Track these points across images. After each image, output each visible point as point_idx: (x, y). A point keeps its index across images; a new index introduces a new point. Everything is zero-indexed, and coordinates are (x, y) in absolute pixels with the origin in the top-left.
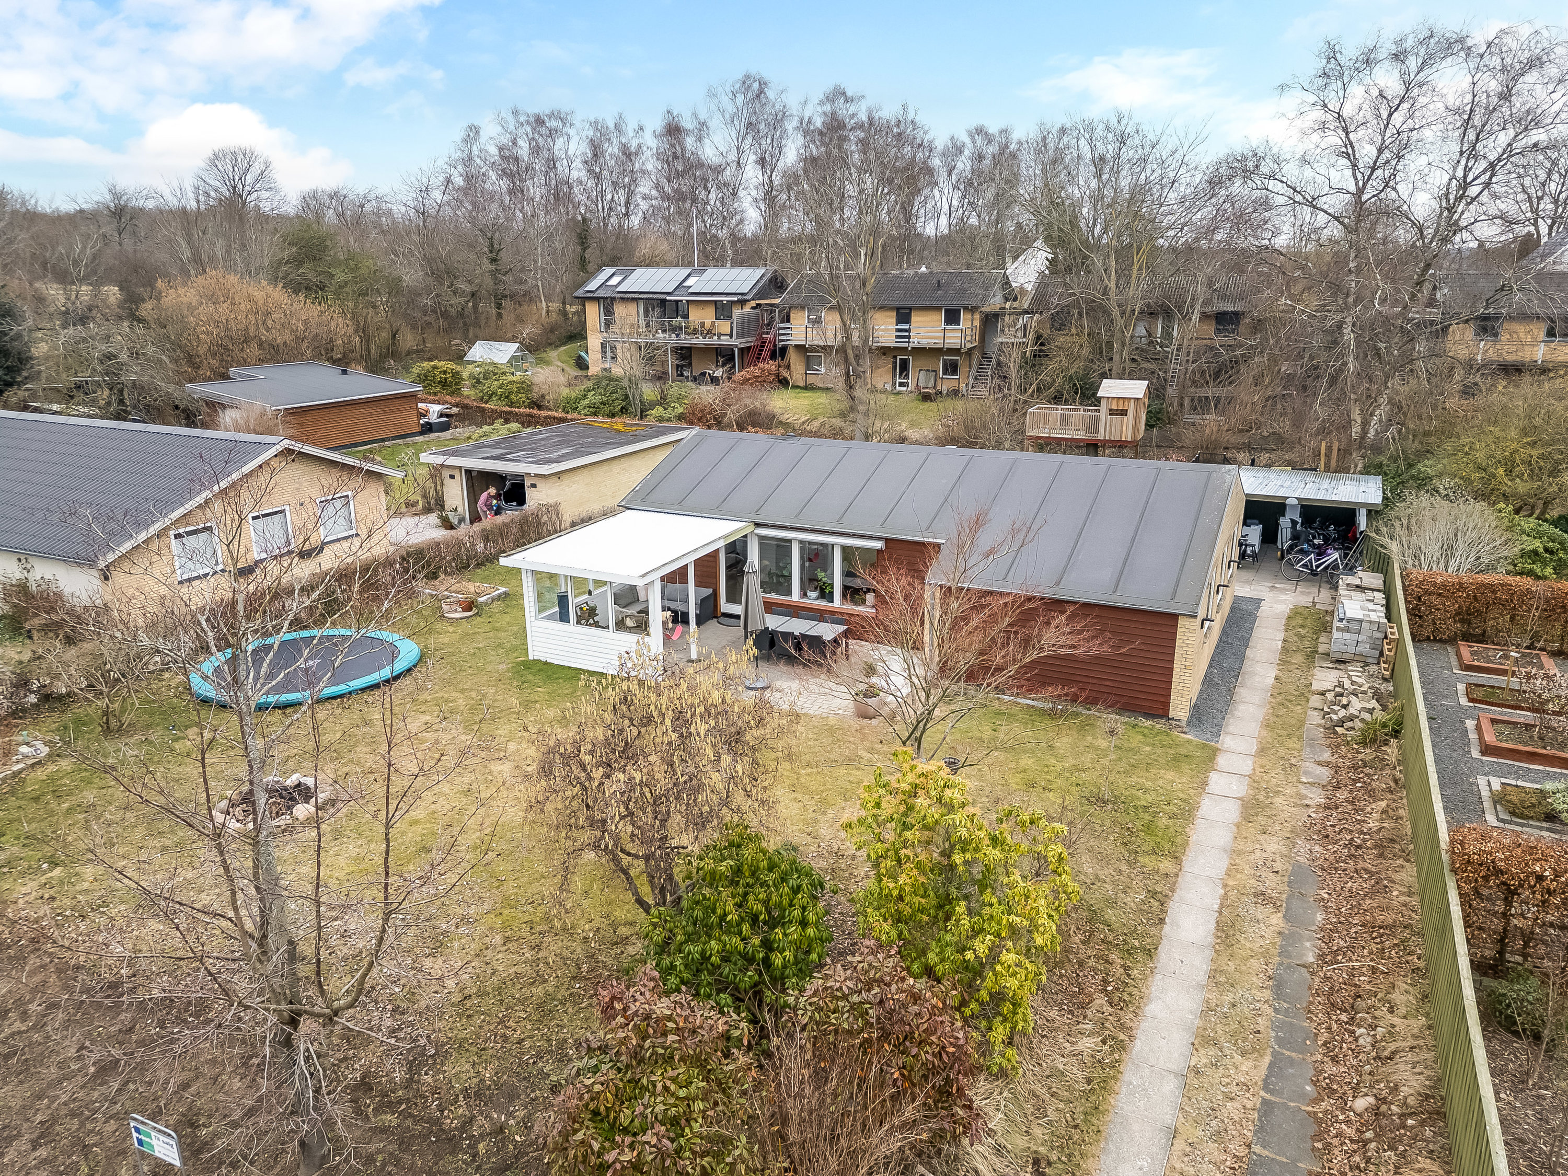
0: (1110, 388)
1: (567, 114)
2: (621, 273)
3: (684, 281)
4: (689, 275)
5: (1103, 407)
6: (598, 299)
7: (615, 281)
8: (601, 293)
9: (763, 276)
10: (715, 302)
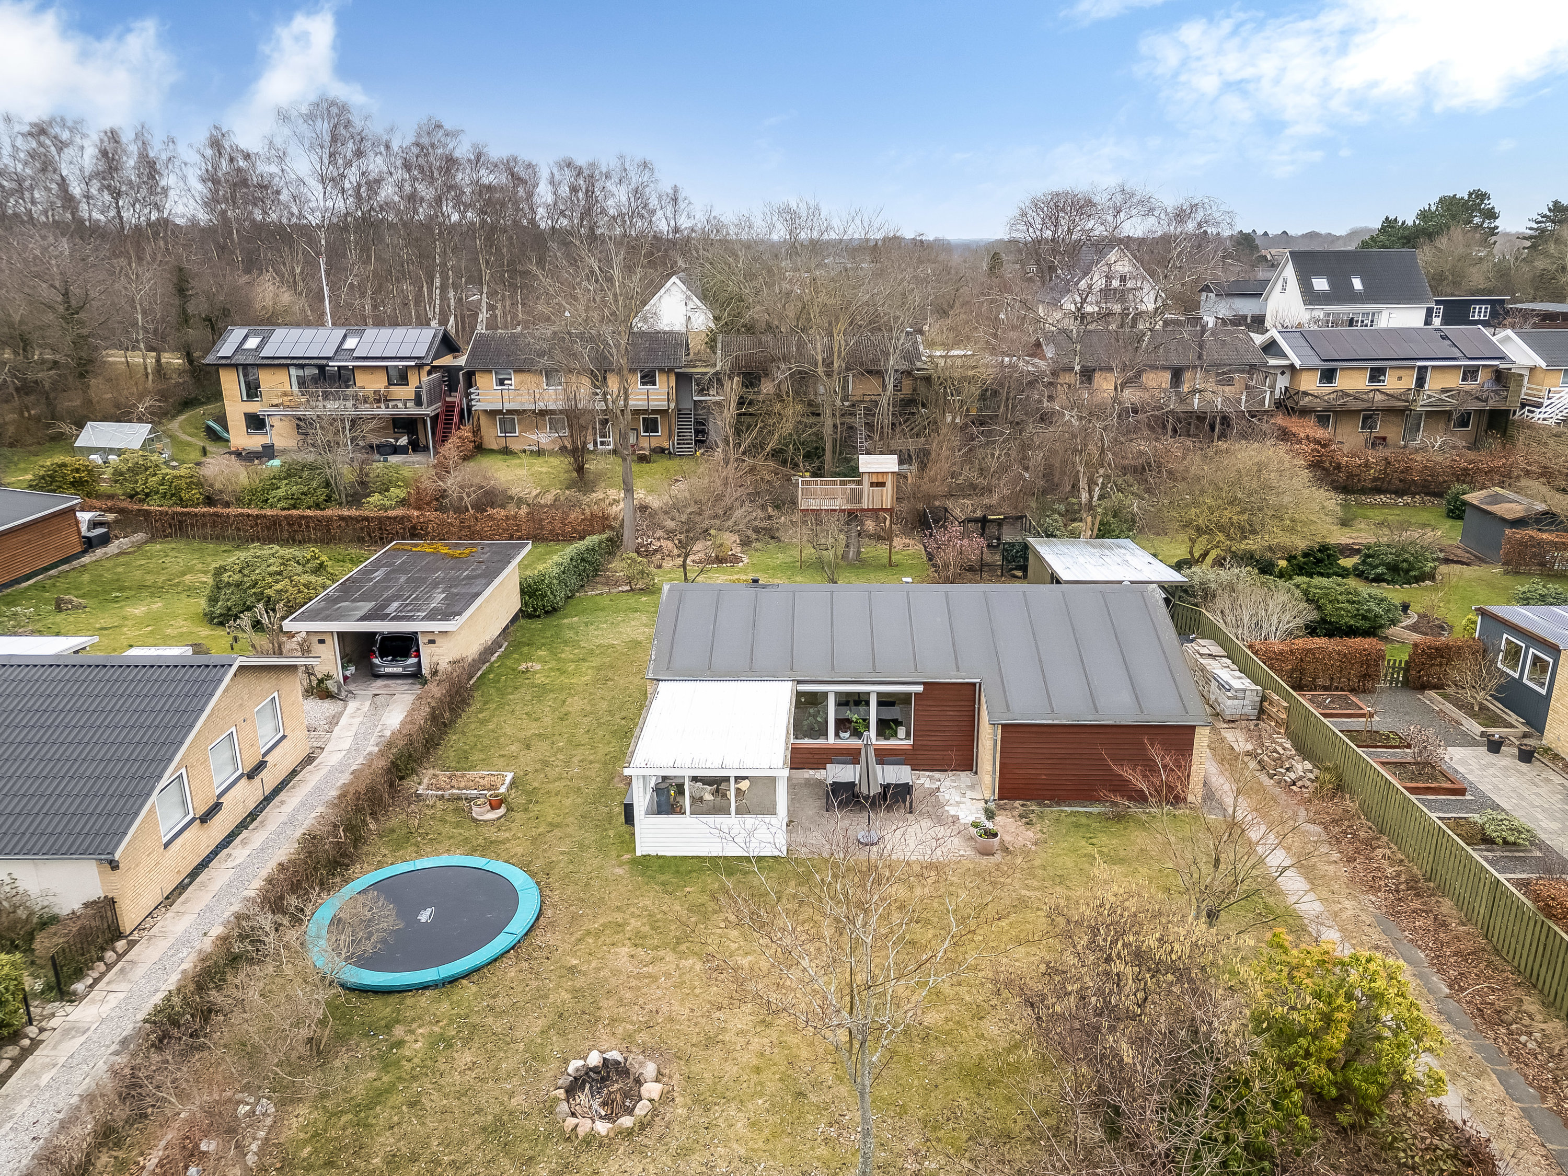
0: (869, 463)
1: (75, 122)
2: (256, 334)
3: (342, 343)
4: (345, 337)
5: (866, 481)
6: (236, 366)
7: (252, 343)
8: (240, 359)
9: (434, 336)
10: (387, 367)
